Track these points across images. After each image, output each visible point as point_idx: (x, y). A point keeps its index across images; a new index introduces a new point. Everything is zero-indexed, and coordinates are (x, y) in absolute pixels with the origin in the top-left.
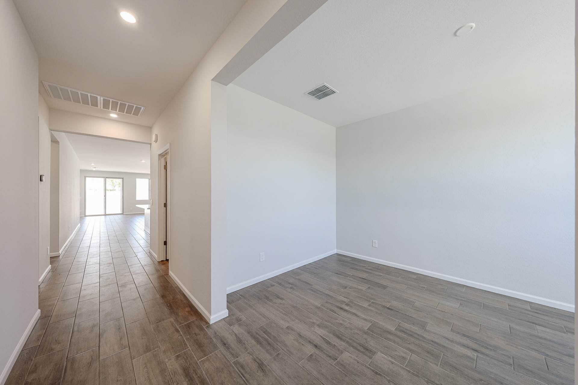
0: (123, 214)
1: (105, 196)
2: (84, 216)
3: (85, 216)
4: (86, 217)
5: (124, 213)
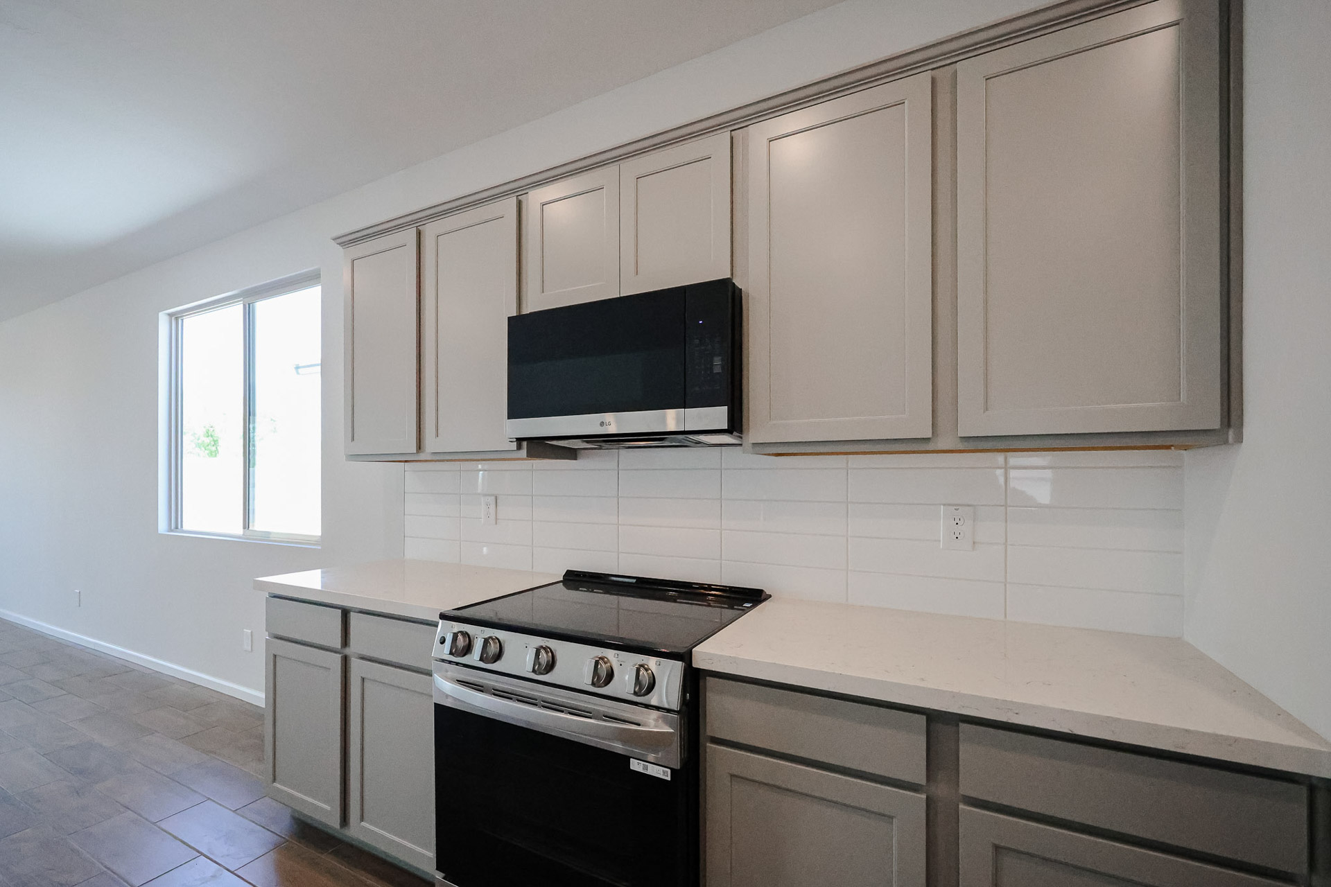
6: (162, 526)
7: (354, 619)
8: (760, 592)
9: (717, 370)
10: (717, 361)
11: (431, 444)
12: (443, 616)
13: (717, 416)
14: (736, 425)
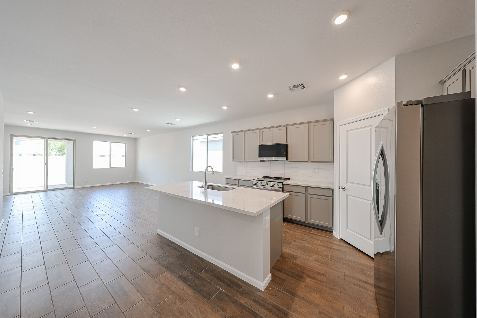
0: (73, 188)
1: (46, 164)
2: (9, 194)
3: (12, 194)
4: (14, 196)
5: (76, 187)
6: (191, 171)
7: (240, 181)
8: (289, 178)
9: (285, 153)
10: (285, 152)
11: (246, 160)
12: (254, 180)
13: (285, 158)
14: (287, 159)
